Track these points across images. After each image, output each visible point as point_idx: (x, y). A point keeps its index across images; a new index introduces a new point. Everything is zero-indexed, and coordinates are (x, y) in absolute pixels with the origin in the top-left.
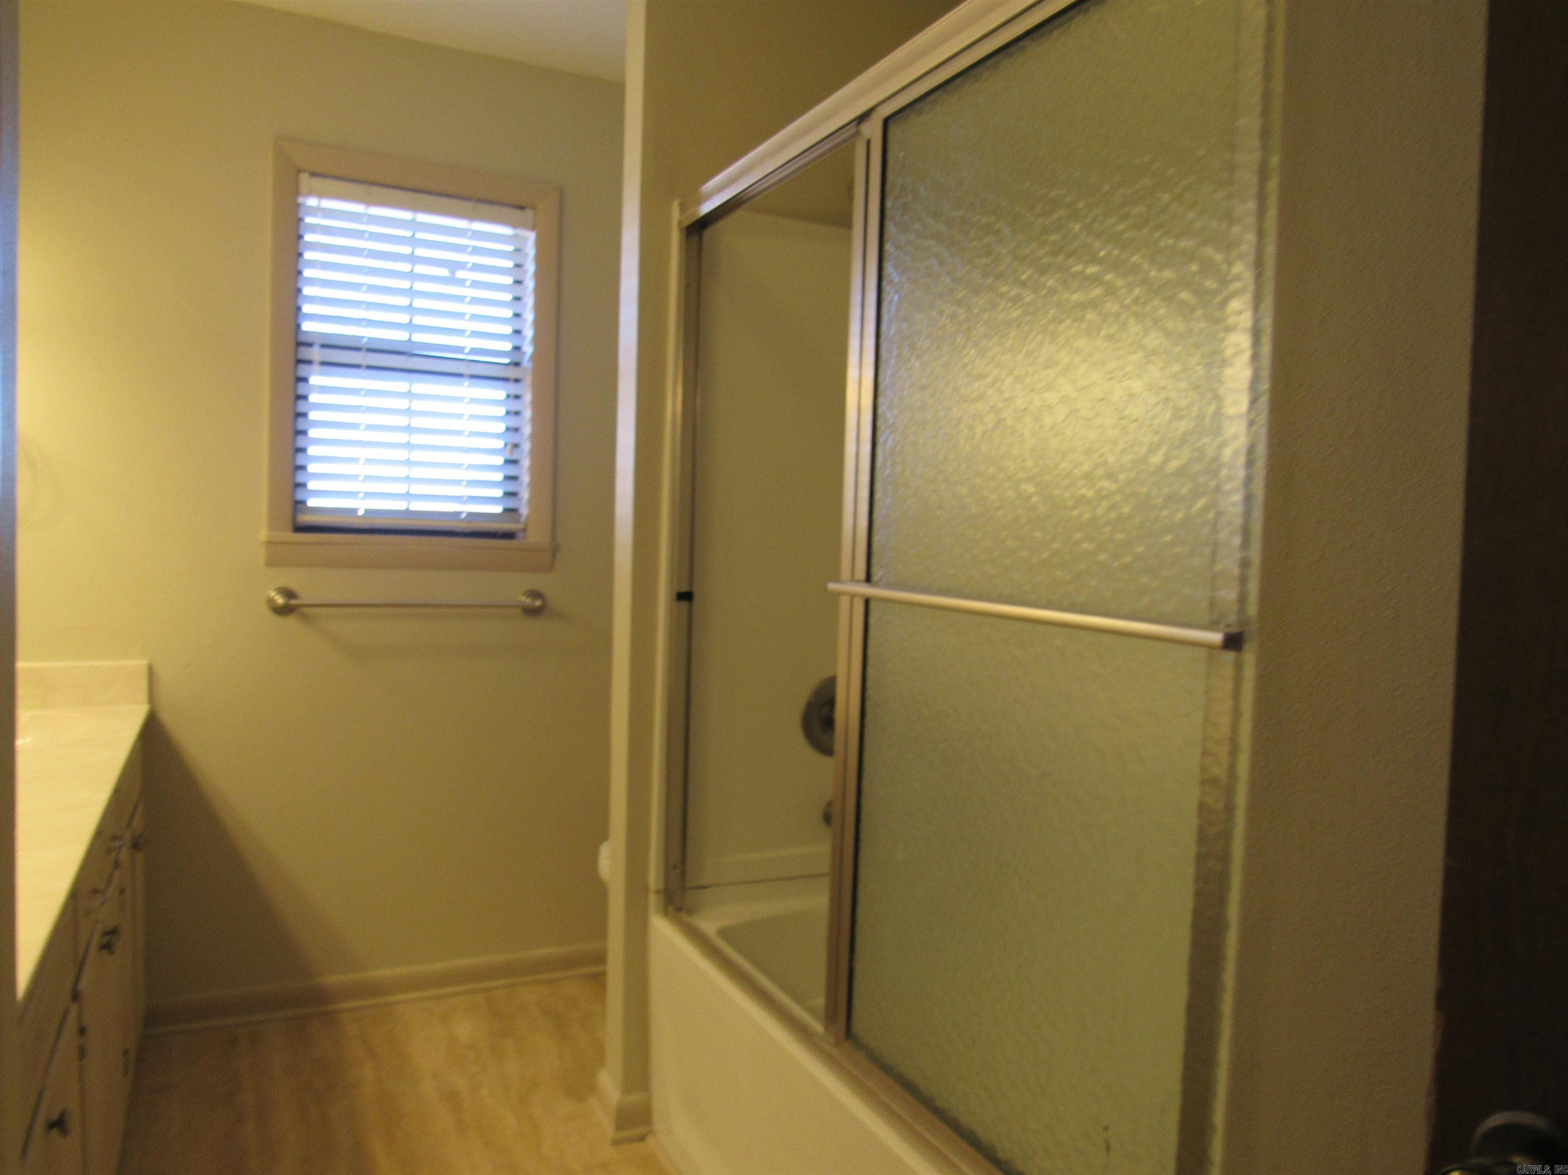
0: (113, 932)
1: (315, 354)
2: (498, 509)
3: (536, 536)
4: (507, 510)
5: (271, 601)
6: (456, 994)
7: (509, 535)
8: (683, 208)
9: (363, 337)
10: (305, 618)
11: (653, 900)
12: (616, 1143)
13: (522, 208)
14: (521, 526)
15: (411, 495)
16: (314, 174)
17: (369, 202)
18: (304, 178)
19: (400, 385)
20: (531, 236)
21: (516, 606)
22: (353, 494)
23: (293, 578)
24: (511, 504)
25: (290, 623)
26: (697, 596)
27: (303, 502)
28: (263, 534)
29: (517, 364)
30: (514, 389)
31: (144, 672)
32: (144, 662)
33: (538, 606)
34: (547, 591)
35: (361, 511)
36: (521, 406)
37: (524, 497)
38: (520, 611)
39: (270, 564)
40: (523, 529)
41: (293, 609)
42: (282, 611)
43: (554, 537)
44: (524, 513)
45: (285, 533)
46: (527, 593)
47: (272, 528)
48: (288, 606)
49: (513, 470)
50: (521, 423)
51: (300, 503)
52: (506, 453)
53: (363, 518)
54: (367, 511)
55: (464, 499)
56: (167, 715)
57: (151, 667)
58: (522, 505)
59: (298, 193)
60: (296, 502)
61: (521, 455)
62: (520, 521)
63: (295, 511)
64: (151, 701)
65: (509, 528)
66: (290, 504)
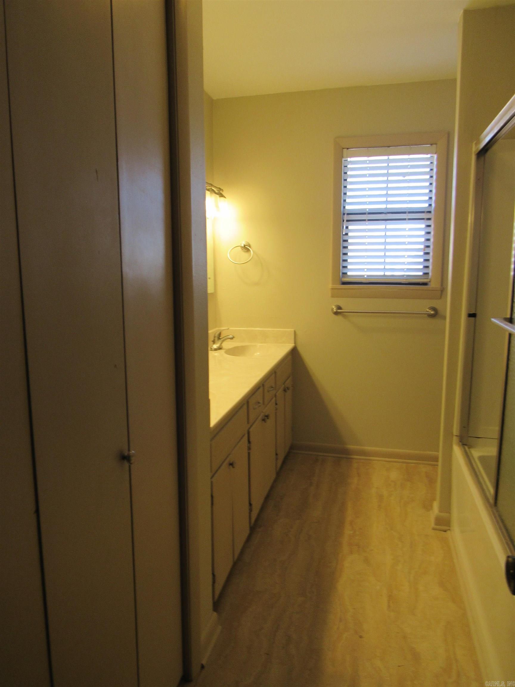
0: (267, 416)
2: (421, 273)
3: (434, 285)
4: (424, 274)
5: (333, 309)
6: (395, 462)
7: (425, 284)
8: (476, 144)
9: (366, 209)
10: (344, 317)
11: (455, 440)
12: (434, 529)
13: (432, 145)
14: (428, 280)
15: (386, 269)
16: (348, 148)
17: (369, 155)
18: (345, 150)
19: (381, 226)
20: (435, 156)
21: (425, 314)
22: (362, 270)
23: (341, 302)
24: (426, 271)
25: (339, 318)
26: (478, 316)
27: (346, 273)
28: (330, 286)
29: (430, 212)
30: (429, 223)
31: (293, 332)
32: (293, 330)
33: (433, 314)
34: (437, 307)
35: (365, 276)
36: (431, 229)
37: (431, 267)
38: (426, 315)
39: (333, 296)
40: (430, 281)
41: (340, 313)
42: (336, 313)
43: (442, 284)
44: (430, 274)
45: (338, 285)
46: (430, 308)
47: (333, 284)
48: (338, 312)
49: (427, 257)
50: (431, 237)
51: (345, 274)
52: (424, 250)
53: (366, 279)
54: (368, 276)
55: (405, 270)
56: (300, 349)
57: (295, 332)
58: (430, 271)
59: (343, 157)
60: (343, 273)
61: (430, 250)
62: (429, 278)
63: (343, 277)
64: (295, 343)
65: (425, 281)
66: (341, 274)
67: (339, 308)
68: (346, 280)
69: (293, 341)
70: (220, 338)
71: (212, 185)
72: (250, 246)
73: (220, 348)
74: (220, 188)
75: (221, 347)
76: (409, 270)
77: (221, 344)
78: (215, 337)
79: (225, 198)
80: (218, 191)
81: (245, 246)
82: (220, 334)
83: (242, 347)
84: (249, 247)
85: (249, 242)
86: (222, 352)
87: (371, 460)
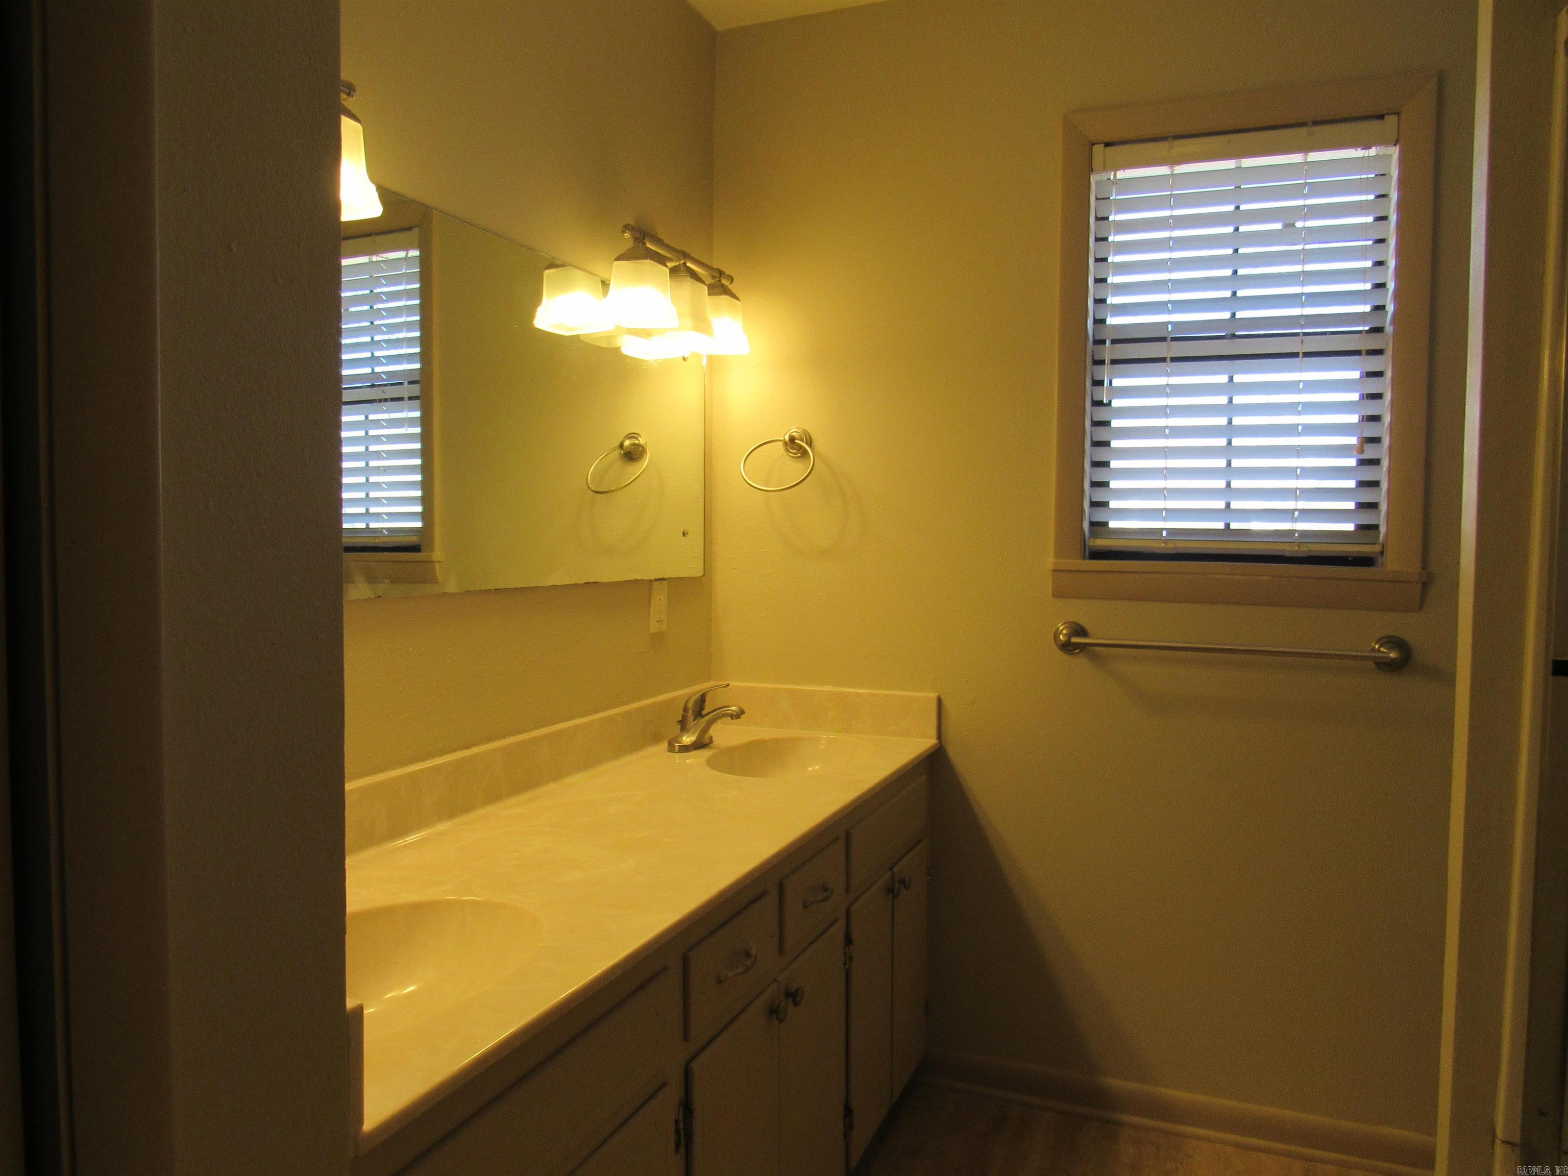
1: (1108, 352)
2: (1349, 526)
3: (1397, 563)
4: (1360, 527)
5: (1056, 634)
7: (1366, 561)
9: (1166, 324)
10: (1096, 659)
13: (1381, 117)
14: (1377, 548)
15: (1232, 510)
16: (1107, 145)
17: (1173, 161)
18: (1098, 149)
19: (1217, 376)
20: (1394, 152)
21: (1366, 659)
22: (1156, 514)
24: (1367, 518)
25: (1080, 662)
27: (1105, 524)
28: (1050, 561)
29: (1378, 330)
30: (1374, 364)
31: (934, 705)
32: (933, 695)
33: (1395, 659)
34: (1409, 636)
35: (1164, 533)
36: (1384, 386)
37: (1383, 507)
38: (1371, 664)
39: (1059, 594)
40: (1382, 553)
41: (1083, 647)
42: (1067, 647)
43: (1425, 564)
44: (1383, 529)
45: (1079, 561)
46: (1384, 640)
47: (1058, 554)
48: (1075, 643)
49: (1369, 474)
50: (1384, 408)
51: (1099, 526)
52: (1361, 451)
53: (1165, 541)
54: (1171, 531)
55: (1296, 514)
56: (954, 753)
57: (939, 701)
58: (1381, 518)
59: (1091, 170)
60: (1093, 524)
61: (1382, 452)
62: (1380, 542)
63: (1093, 534)
64: (939, 736)
65: (1365, 549)
66: (1086, 525)
67: (1079, 631)
68: (1101, 543)
69: (933, 732)
70: (704, 712)
71: (685, 255)
72: (810, 443)
73: (699, 745)
74: (721, 273)
75: (706, 740)
76: (1306, 514)
77: (705, 730)
78: (685, 710)
79: (737, 298)
80: (714, 277)
81: (792, 439)
82: (702, 699)
83: (777, 741)
84: (807, 443)
85: (804, 427)
86: (704, 754)
87: (1183, 1135)
